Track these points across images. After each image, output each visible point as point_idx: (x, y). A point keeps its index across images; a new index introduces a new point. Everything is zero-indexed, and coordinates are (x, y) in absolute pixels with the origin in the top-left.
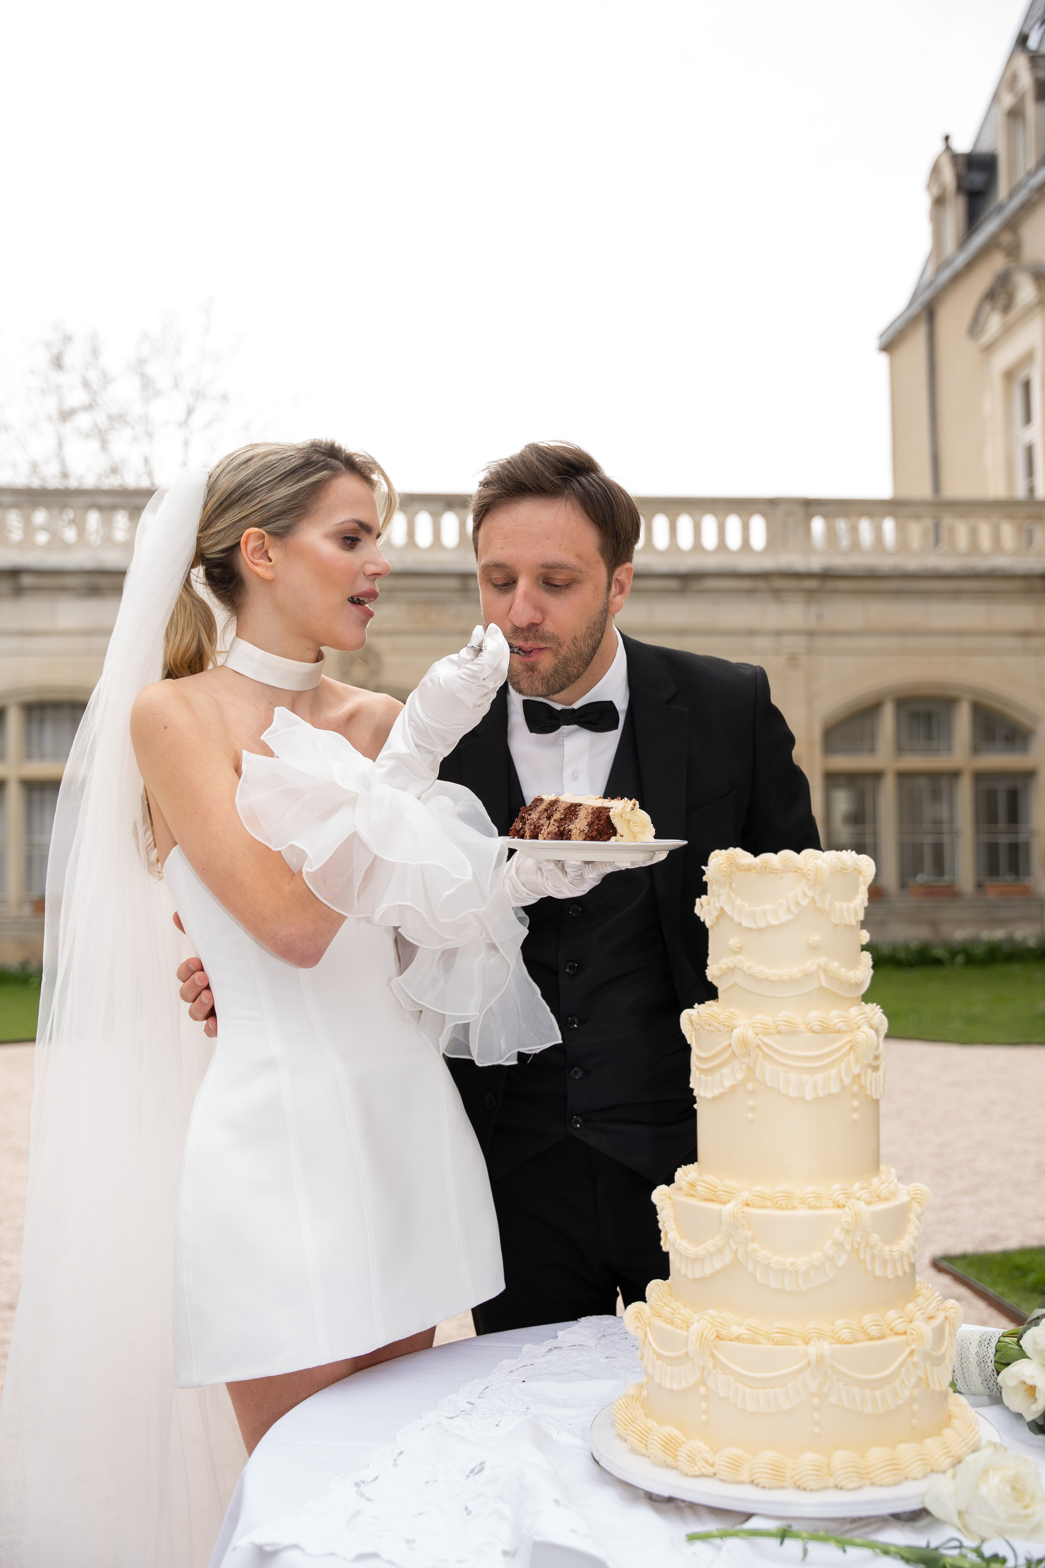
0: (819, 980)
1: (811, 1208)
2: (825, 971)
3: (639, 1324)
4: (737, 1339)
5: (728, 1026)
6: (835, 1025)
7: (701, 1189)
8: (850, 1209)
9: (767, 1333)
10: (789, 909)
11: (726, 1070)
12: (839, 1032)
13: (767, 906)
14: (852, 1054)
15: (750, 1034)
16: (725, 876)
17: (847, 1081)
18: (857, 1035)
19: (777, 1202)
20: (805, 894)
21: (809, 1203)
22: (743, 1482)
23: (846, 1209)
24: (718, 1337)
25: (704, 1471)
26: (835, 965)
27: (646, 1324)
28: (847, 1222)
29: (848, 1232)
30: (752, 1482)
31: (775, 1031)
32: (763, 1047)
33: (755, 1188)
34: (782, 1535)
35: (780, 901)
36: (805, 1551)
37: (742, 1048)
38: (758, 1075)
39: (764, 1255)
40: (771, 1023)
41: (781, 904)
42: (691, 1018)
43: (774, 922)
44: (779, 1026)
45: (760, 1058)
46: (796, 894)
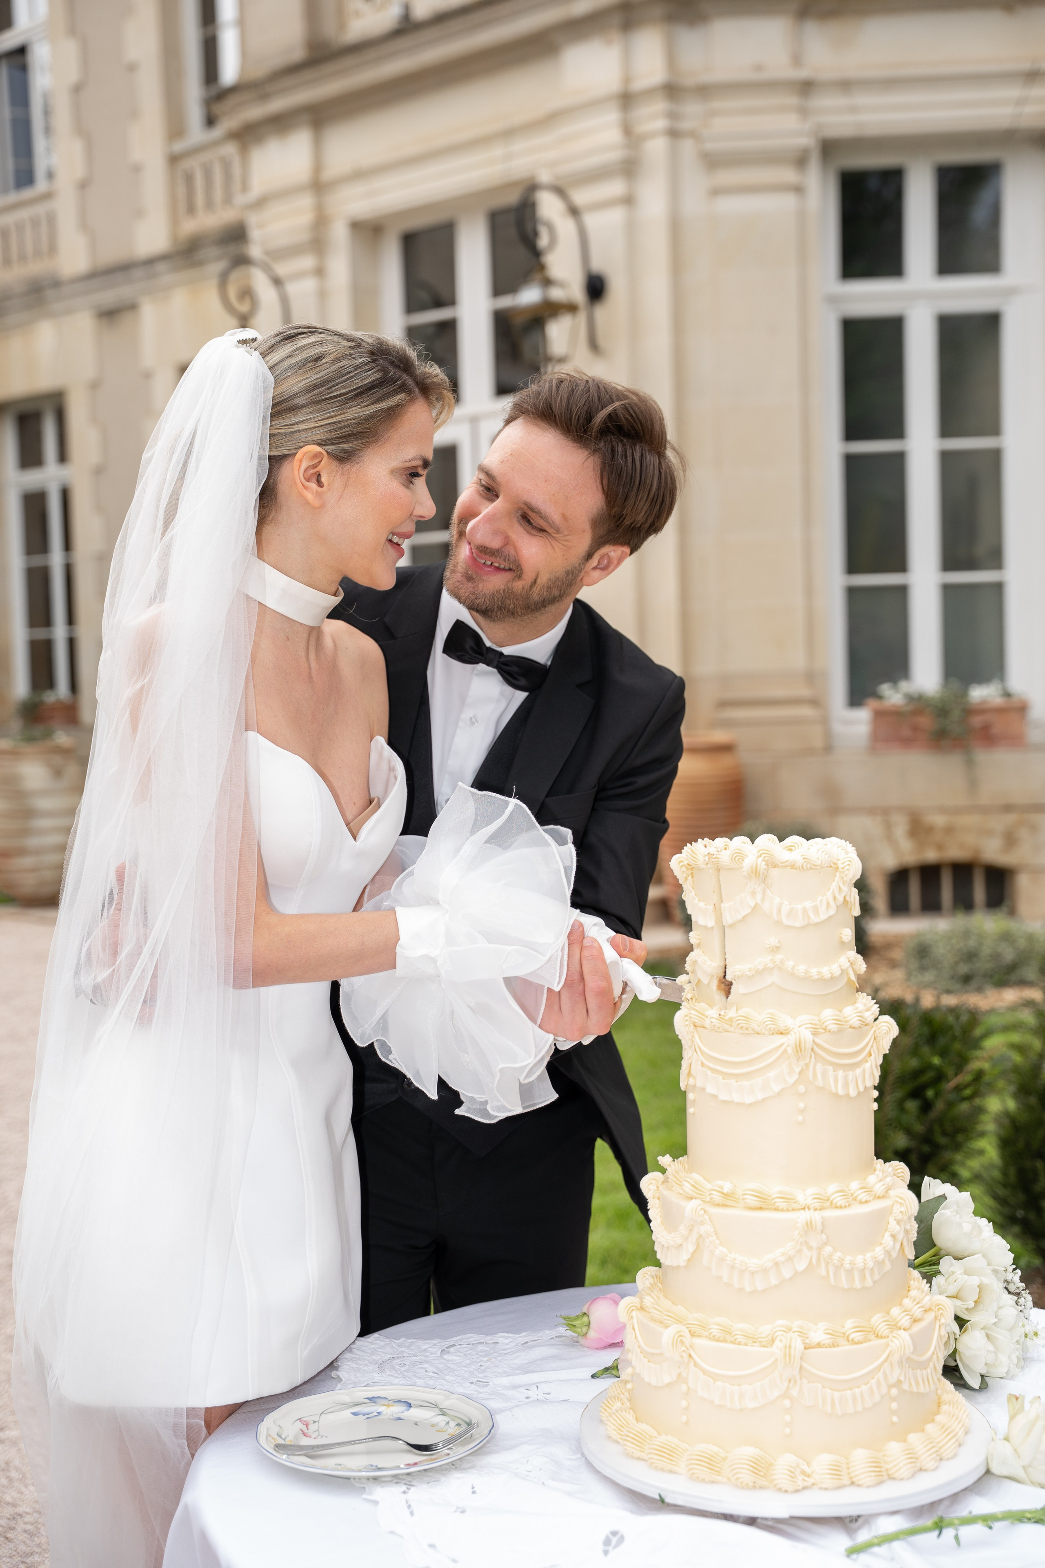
0: (848, 975)
1: (862, 1202)
2: (853, 967)
4: (819, 1345)
5: (774, 1029)
8: (903, 1199)
9: (843, 1334)
10: (828, 906)
11: (770, 1074)
13: (808, 904)
15: (807, 1036)
18: (881, 1026)
19: (834, 1202)
20: (840, 890)
22: (844, 1486)
23: (897, 1199)
24: (807, 1347)
25: (805, 1484)
27: (689, 1347)
28: (901, 1212)
29: (898, 1222)
30: (852, 1483)
31: (823, 1031)
32: (816, 1048)
33: (811, 1191)
34: (939, 1526)
35: (820, 898)
36: (957, 1538)
37: (797, 1051)
38: (811, 1077)
39: (839, 1258)
40: (818, 1023)
41: (821, 901)
42: (692, 1019)
43: (815, 919)
44: (826, 1026)
45: (813, 1059)
46: (832, 891)
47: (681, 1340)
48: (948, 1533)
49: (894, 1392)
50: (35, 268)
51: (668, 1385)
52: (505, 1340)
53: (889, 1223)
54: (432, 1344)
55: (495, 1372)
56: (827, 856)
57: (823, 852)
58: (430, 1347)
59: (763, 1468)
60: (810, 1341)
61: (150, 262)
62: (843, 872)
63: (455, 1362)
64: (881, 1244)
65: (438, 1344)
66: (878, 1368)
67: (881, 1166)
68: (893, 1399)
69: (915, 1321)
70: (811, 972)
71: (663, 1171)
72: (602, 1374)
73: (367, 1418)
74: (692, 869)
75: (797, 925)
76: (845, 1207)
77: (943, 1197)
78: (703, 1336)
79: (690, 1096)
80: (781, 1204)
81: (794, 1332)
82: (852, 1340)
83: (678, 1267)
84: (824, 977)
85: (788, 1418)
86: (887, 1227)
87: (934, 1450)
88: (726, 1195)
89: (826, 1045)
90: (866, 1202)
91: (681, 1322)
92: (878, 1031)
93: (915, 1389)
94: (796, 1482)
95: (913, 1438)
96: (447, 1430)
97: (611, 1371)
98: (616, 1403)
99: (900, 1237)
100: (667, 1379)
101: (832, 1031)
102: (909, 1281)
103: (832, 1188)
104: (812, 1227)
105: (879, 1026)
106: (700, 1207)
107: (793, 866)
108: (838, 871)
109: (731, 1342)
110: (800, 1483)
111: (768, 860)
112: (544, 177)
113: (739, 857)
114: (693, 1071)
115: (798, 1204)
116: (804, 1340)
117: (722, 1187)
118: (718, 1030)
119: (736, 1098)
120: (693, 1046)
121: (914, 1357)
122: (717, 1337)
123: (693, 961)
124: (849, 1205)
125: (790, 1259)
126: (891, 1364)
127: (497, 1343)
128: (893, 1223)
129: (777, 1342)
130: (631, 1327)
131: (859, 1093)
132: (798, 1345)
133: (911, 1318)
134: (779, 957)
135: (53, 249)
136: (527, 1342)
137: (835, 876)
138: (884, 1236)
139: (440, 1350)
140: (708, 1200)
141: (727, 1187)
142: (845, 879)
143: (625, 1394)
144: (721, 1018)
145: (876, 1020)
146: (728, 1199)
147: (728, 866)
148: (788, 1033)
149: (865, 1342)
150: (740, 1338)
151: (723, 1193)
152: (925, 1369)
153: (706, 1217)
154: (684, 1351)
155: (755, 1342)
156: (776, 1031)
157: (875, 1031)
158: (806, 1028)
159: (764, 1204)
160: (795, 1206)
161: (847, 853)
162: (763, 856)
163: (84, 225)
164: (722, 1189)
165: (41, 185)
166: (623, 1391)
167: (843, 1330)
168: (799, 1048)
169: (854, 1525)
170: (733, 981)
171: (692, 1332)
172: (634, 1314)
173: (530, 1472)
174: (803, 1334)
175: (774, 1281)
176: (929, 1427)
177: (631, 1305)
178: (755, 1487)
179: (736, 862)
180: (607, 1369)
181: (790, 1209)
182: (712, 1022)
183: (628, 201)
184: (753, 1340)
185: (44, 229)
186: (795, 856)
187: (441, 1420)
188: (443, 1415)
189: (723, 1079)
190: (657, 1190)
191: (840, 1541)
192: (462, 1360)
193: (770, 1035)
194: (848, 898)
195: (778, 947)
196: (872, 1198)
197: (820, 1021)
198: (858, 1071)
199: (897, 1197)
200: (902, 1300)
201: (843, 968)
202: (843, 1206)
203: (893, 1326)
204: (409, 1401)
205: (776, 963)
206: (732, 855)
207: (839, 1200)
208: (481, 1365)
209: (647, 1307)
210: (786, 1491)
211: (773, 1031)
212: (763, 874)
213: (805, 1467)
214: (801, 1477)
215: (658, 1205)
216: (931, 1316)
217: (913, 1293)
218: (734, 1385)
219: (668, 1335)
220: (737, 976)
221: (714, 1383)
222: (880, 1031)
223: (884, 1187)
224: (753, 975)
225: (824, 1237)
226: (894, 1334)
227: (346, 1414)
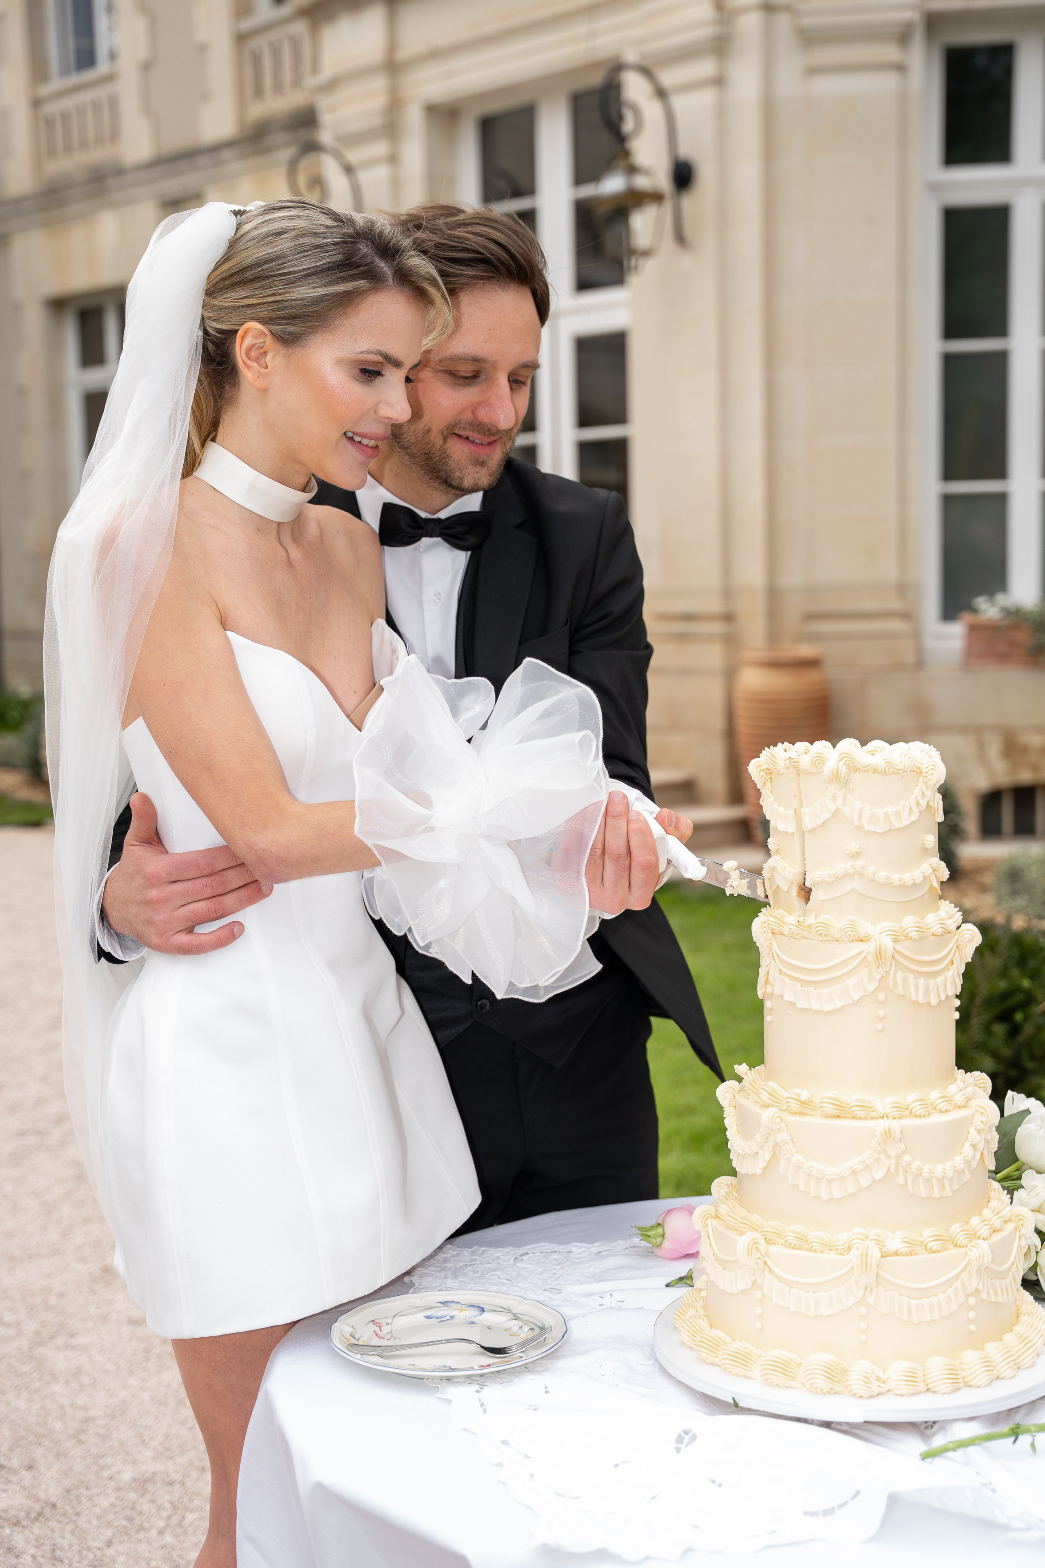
0: (930, 881)
5: (854, 936)
9: (922, 1243)
10: (911, 811)
11: (851, 982)
13: (890, 809)
14: (957, 952)
15: (889, 943)
18: (965, 934)
19: (915, 1111)
20: (924, 795)
22: (920, 1392)
24: (882, 1256)
25: (880, 1390)
28: (982, 1122)
29: (979, 1132)
30: (929, 1390)
31: (905, 938)
32: (897, 956)
33: (890, 1099)
34: (1015, 1433)
35: (903, 803)
36: (1033, 1445)
37: (878, 959)
38: (892, 985)
39: (918, 1166)
40: (899, 930)
41: (904, 806)
42: (770, 926)
43: (897, 824)
44: (907, 934)
45: (893, 967)
46: (916, 796)
47: (756, 1247)
48: (1025, 1440)
49: (972, 1301)
50: (97, 155)
51: (743, 1292)
52: (578, 1249)
53: (969, 1133)
54: (504, 1252)
55: (568, 1280)
56: (910, 760)
57: (906, 756)
58: (503, 1255)
59: (838, 1374)
60: (887, 1249)
61: (216, 148)
62: (927, 776)
63: (527, 1270)
64: (961, 1153)
65: (511, 1252)
66: (957, 1276)
67: (962, 1076)
68: (971, 1308)
69: (994, 1231)
70: (892, 879)
71: (740, 1079)
72: (677, 1284)
73: (440, 1322)
74: (770, 773)
75: (879, 830)
76: (925, 1116)
77: (1027, 1112)
78: (778, 1244)
79: (768, 1004)
80: (858, 1112)
81: (871, 1240)
82: (930, 1249)
83: (754, 1175)
84: (906, 884)
85: (864, 1325)
86: (968, 1136)
87: (1011, 1358)
88: (803, 1103)
89: (907, 953)
90: (946, 1111)
91: (757, 1230)
92: (960, 939)
93: (993, 1299)
94: (871, 1388)
95: (990, 1347)
96: (520, 1335)
97: (686, 1280)
98: (689, 1310)
99: (981, 1146)
100: (741, 1286)
101: (913, 938)
102: (990, 1192)
103: (911, 1097)
104: (890, 1135)
105: (962, 934)
106: (776, 1115)
107: (875, 771)
108: (921, 776)
109: (807, 1250)
110: (875, 1389)
111: (849, 764)
112: (630, 56)
113: (820, 760)
114: (770, 979)
115: (876, 1113)
116: (881, 1248)
117: (799, 1095)
118: (797, 937)
119: (815, 1006)
120: (771, 953)
121: (993, 1267)
122: (793, 1245)
123: (772, 868)
124: (928, 1114)
125: (868, 1167)
126: (969, 1272)
127: (571, 1252)
128: (973, 1133)
129: (854, 1249)
130: (706, 1235)
131: (940, 1001)
132: (875, 1253)
133: (990, 1228)
134: (859, 863)
135: (115, 135)
136: (600, 1252)
137: (919, 781)
138: (964, 1145)
139: (513, 1259)
140: (785, 1108)
141: (804, 1095)
142: (928, 783)
143: (700, 1302)
144: (800, 925)
145: (958, 928)
146: (805, 1107)
147: (808, 770)
148: (868, 940)
149: (943, 1251)
150: (816, 1246)
151: (800, 1101)
152: (1004, 1279)
153: (783, 1125)
154: (759, 1258)
155: (831, 1250)
156: (856, 937)
157: (957, 939)
158: (887, 935)
159: (841, 1112)
160: (874, 1114)
161: (931, 757)
162: (845, 759)
163: (147, 109)
164: (800, 1098)
165: (103, 67)
166: (697, 1299)
167: (921, 1239)
168: (879, 955)
169: (929, 1432)
170: (812, 888)
171: (767, 1239)
172: (709, 1221)
173: (604, 1375)
174: (879, 1242)
175: (851, 1190)
176: (1008, 1337)
177: (706, 1213)
178: (831, 1392)
179: (816, 766)
180: (681, 1279)
181: (869, 1118)
182: (790, 929)
183: (719, 82)
184: (830, 1248)
185: (106, 114)
186: (878, 760)
187: (514, 1325)
188: (516, 1319)
189: (802, 986)
190: (733, 1099)
191: (915, 1445)
192: (535, 1268)
193: (850, 942)
194: (931, 804)
195: (858, 852)
196: (952, 1108)
197: (901, 928)
198: (940, 979)
199: (978, 1106)
200: (983, 1209)
201: (925, 874)
202: (922, 1115)
203: (972, 1235)
204: (482, 1306)
205: (857, 869)
206: (812, 758)
207: (918, 1109)
208: (554, 1274)
209: (722, 1215)
210: (861, 1397)
211: (854, 939)
212: (845, 778)
213: (881, 1374)
214: (876, 1383)
215: (734, 1114)
216: (1011, 1226)
217: (993, 1204)
218: (809, 1292)
219: (743, 1242)
220: (816, 882)
221: (789, 1290)
222: (962, 939)
223: (965, 1097)
224: (833, 882)
225: (903, 1145)
226: (972, 1244)
227: (420, 1317)
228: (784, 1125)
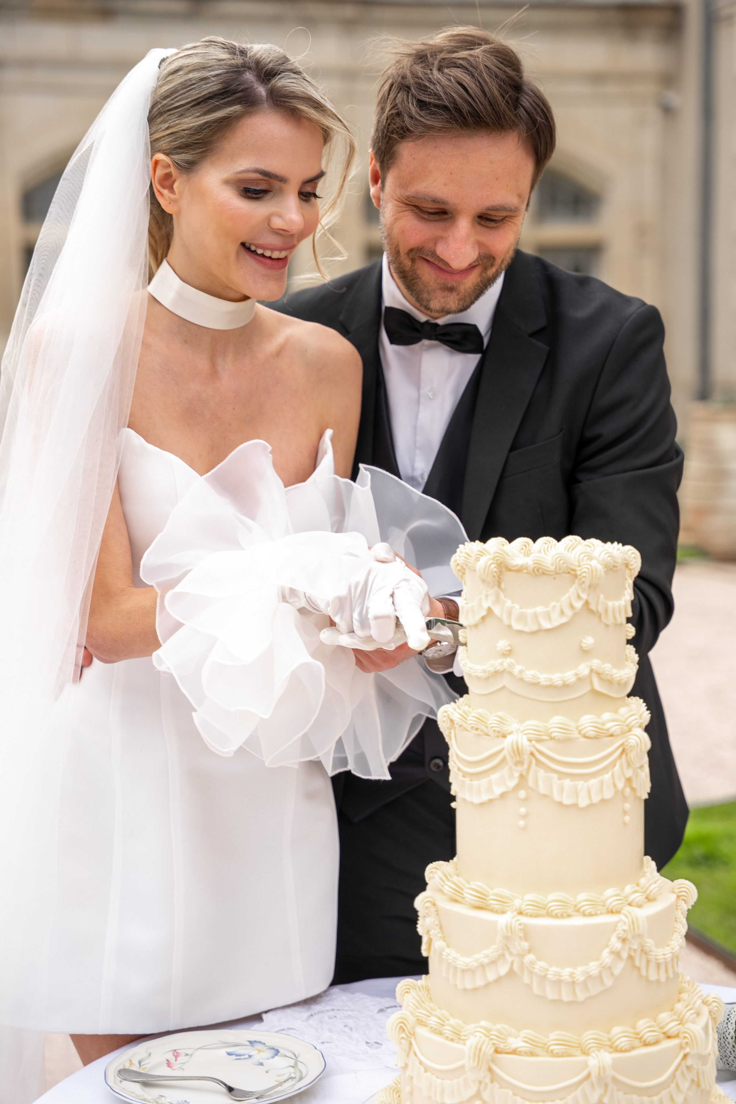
0: (591, 683)
1: (584, 915)
2: (598, 674)
3: (403, 1035)
4: (514, 1052)
5: (498, 732)
6: (608, 730)
7: (469, 896)
8: (627, 917)
9: (545, 1044)
10: (562, 613)
11: (495, 776)
12: (612, 735)
13: (540, 609)
14: (624, 756)
15: (524, 741)
16: (494, 576)
17: (620, 785)
18: (630, 739)
19: (552, 911)
20: (579, 597)
21: (584, 912)
23: (622, 917)
24: (496, 1051)
26: (607, 666)
27: (410, 1034)
28: (624, 931)
29: (624, 940)
31: (547, 738)
32: (537, 755)
33: (529, 897)
35: (553, 604)
37: (518, 756)
38: (531, 783)
39: (541, 967)
41: (554, 607)
43: (546, 625)
44: (551, 733)
45: (534, 766)
46: (569, 597)
53: (608, 940)
57: (556, 554)
60: (503, 1046)
64: (597, 960)
66: (576, 1085)
70: (539, 678)
75: (527, 629)
76: (560, 916)
78: (425, 1027)
80: (495, 905)
81: (491, 1035)
82: (552, 1052)
84: (555, 684)
86: (607, 943)
89: (551, 753)
90: (590, 915)
92: (625, 743)
99: (625, 955)
101: (560, 738)
103: (550, 896)
105: (628, 738)
107: (524, 571)
108: (576, 578)
109: (443, 1036)
111: (500, 563)
116: (496, 1044)
122: (434, 1029)
124: (568, 916)
125: (493, 961)
128: (615, 941)
131: (591, 804)
134: (508, 661)
137: (575, 583)
138: (602, 951)
145: (623, 732)
146: (459, 896)
148: (510, 737)
158: (525, 734)
159: (482, 904)
167: (545, 1041)
168: (517, 751)
175: (480, 982)
186: (526, 560)
188: (294, 1067)
193: (496, 737)
195: (508, 651)
196: (597, 912)
197: (544, 728)
198: (593, 781)
199: (624, 914)
204: (280, 1050)
205: (507, 667)
218: (439, 1079)
221: (426, 1073)
222: (628, 743)
223: (619, 902)
227: (223, 1052)
228: (434, 910)
